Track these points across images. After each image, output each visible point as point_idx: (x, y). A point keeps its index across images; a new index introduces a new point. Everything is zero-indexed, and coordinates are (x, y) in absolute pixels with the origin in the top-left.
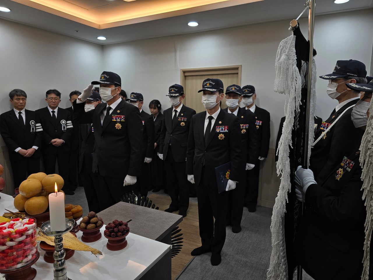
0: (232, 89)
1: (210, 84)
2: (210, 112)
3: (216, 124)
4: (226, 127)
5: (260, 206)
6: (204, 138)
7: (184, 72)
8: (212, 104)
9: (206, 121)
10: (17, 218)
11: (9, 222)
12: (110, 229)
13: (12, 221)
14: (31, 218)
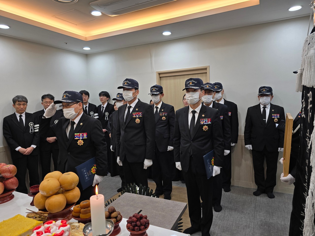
0: (206, 87)
1: (193, 83)
2: (193, 107)
3: (200, 117)
4: (209, 120)
5: (233, 186)
6: (189, 131)
7: (159, 74)
8: (196, 100)
9: (189, 115)
10: (50, 221)
11: (44, 226)
12: (133, 224)
13: (46, 224)
14: (63, 220)
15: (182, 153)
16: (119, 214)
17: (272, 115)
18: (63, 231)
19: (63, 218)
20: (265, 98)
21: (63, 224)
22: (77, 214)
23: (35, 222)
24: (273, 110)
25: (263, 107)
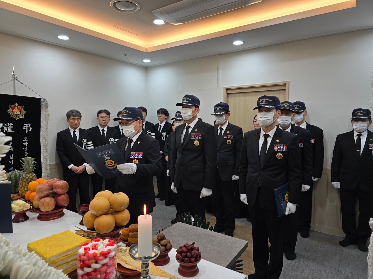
0: (284, 106)
1: (267, 101)
2: (266, 130)
3: (273, 142)
4: (285, 146)
5: (313, 231)
6: (259, 157)
7: (227, 90)
8: (269, 121)
9: (260, 139)
10: (98, 239)
11: (91, 242)
12: (183, 254)
13: (93, 241)
14: (111, 239)
15: (248, 183)
16: (169, 243)
17: (369, 146)
18: (109, 250)
19: (110, 238)
20: (360, 123)
21: (110, 243)
22: (125, 238)
23: (84, 239)
24: (371, 139)
25: (357, 135)
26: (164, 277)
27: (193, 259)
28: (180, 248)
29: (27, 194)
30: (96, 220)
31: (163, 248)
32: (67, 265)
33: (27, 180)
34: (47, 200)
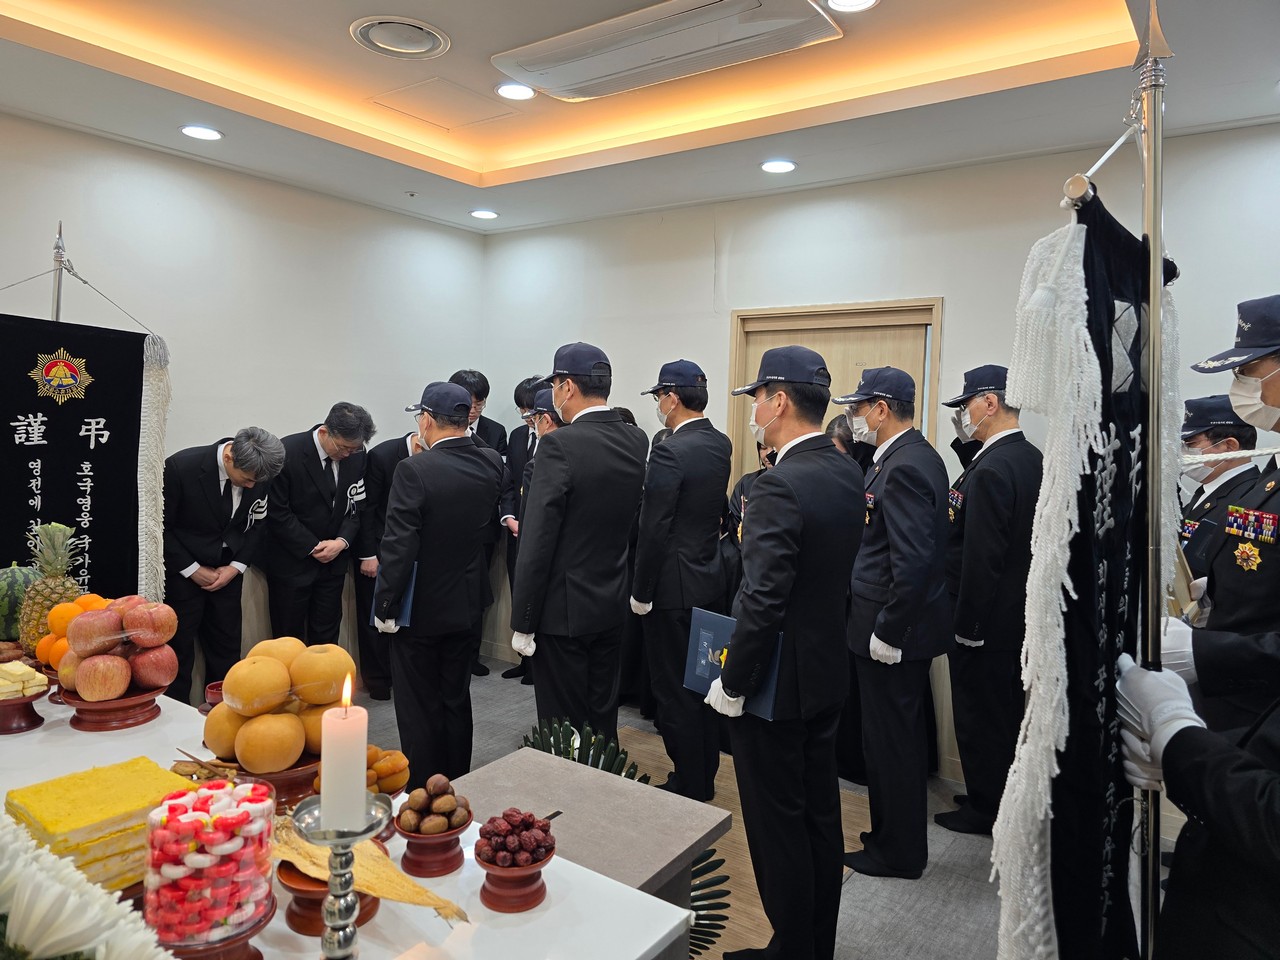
10: (222, 782)
11: (197, 791)
12: (495, 839)
13: (206, 788)
14: (261, 784)
18: (247, 815)
21: (253, 795)
23: (181, 784)
26: (419, 904)
27: (523, 856)
28: (490, 822)
29: (42, 645)
30: (242, 729)
31: (442, 820)
32: (123, 861)
33: (47, 598)
34: (102, 663)
